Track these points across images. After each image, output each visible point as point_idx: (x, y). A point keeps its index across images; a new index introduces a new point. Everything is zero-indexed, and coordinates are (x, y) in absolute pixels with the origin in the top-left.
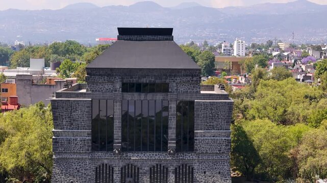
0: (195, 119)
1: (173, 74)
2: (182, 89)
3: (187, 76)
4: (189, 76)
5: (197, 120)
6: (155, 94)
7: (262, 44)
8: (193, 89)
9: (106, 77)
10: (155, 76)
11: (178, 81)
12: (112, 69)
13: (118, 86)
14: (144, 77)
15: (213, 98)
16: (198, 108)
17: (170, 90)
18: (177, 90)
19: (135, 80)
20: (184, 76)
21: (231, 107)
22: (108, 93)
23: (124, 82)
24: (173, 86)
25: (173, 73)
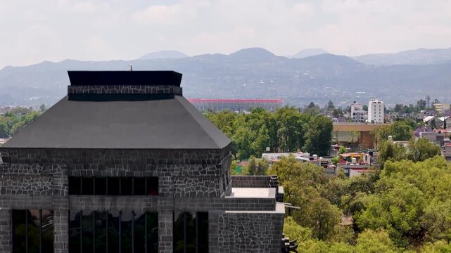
0: (210, 247)
1: (167, 160)
2: (184, 187)
3: (193, 163)
4: (198, 163)
5: (212, 249)
6: (132, 198)
7: (410, 105)
8: (204, 189)
9: (38, 166)
10: (131, 163)
11: (176, 173)
12: (48, 151)
13: (61, 182)
14: (112, 164)
15: (243, 206)
16: (215, 226)
17: (160, 191)
18: (175, 190)
19: (92, 172)
20: (187, 163)
21: (279, 224)
22: (42, 197)
23: (73, 175)
24: (166, 183)
25: (166, 157)
